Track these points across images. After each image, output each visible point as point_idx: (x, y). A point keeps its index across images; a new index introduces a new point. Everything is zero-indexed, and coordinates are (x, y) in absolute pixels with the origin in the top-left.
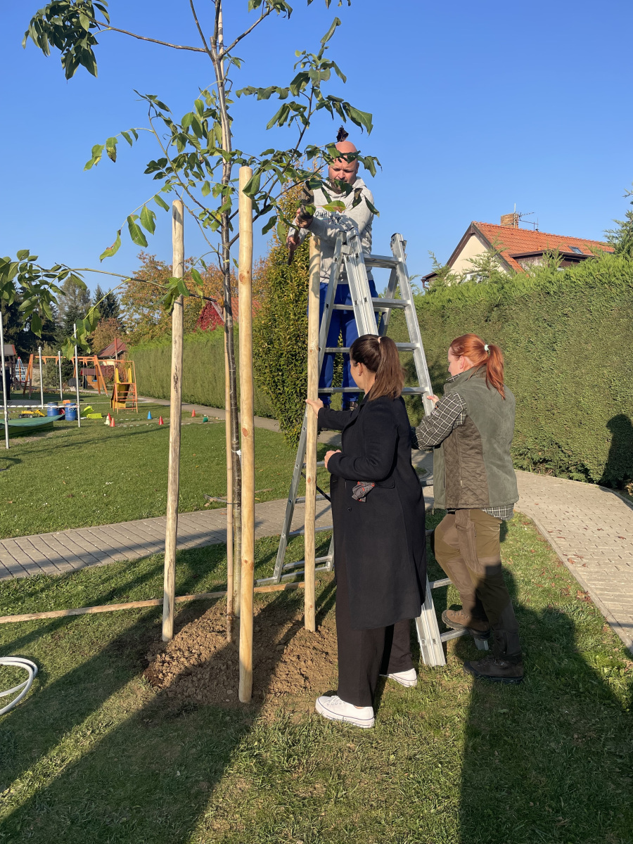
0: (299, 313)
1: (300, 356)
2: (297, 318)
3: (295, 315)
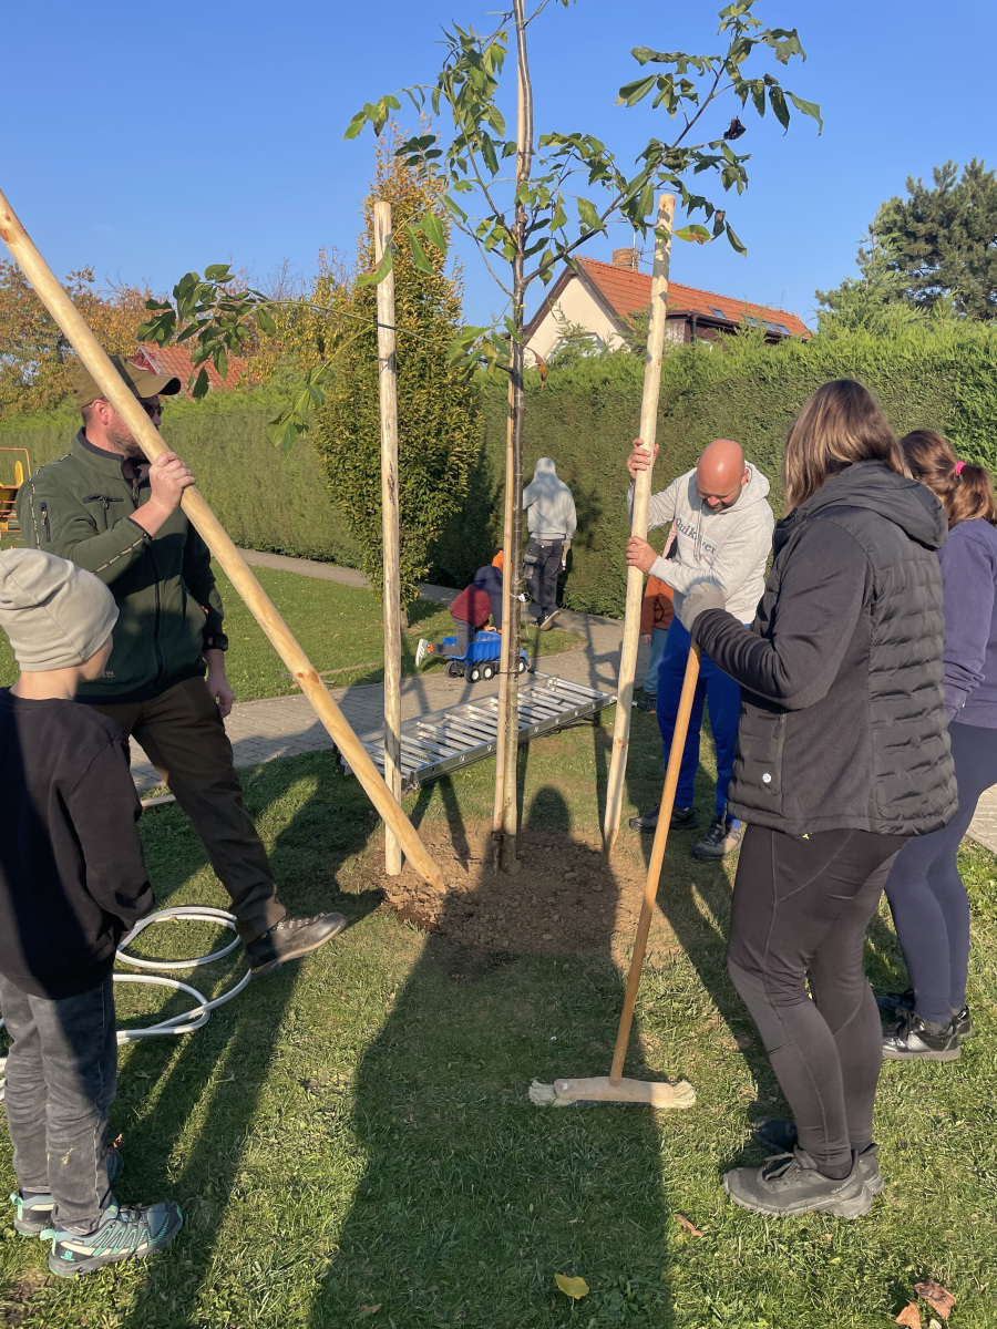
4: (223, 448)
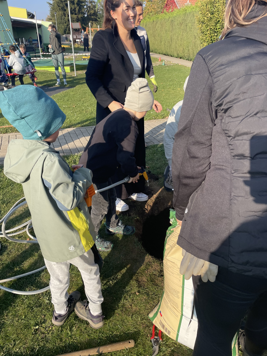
4: (186, 26)
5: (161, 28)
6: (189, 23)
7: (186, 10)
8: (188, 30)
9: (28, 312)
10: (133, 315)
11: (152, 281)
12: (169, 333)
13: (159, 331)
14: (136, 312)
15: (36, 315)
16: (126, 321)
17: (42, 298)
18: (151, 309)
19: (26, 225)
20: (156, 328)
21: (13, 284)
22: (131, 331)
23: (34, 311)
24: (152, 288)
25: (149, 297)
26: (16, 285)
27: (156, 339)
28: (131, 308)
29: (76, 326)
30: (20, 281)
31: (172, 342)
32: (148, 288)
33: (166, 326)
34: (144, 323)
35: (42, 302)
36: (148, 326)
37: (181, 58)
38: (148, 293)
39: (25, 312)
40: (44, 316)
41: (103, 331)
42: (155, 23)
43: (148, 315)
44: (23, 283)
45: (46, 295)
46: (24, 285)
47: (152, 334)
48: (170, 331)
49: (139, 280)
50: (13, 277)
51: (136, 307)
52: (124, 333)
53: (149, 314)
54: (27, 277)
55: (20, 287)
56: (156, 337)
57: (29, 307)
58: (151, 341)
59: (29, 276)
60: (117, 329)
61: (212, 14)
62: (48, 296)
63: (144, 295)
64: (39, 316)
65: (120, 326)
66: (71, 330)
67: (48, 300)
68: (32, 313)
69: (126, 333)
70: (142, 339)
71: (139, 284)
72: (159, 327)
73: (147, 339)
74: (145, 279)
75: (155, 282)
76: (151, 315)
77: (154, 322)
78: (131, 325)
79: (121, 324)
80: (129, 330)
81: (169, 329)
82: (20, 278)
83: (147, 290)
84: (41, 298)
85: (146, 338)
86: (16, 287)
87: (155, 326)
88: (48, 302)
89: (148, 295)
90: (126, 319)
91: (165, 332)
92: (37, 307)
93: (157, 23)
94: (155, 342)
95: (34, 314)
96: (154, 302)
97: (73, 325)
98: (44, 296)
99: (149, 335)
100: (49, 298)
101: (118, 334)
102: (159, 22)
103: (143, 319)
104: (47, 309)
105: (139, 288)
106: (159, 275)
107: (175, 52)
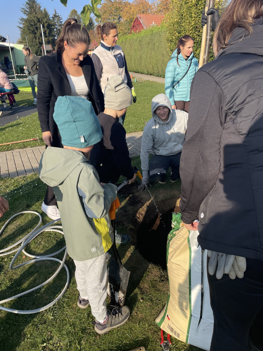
0: (198, 13)
1: (196, 40)
2: (196, 16)
3: (195, 14)
5: (130, 47)
6: (156, 42)
7: (153, 31)
8: (156, 49)
9: (33, 330)
10: (139, 322)
11: (154, 287)
12: (178, 335)
13: (167, 335)
14: (142, 319)
15: (42, 332)
16: (133, 329)
17: (46, 314)
18: (157, 315)
19: (20, 243)
20: (164, 332)
21: (14, 303)
22: (140, 338)
23: (39, 329)
24: (154, 294)
25: (153, 303)
26: (18, 304)
27: (166, 343)
28: (137, 316)
29: (84, 339)
30: (21, 300)
31: (182, 345)
32: (151, 294)
33: (175, 329)
34: (151, 329)
35: (46, 319)
36: (155, 332)
37: (151, 75)
38: (152, 299)
39: (30, 331)
40: (50, 333)
41: (113, 341)
42: (124, 43)
43: (154, 320)
44: (25, 301)
45: (49, 311)
46: (26, 303)
47: (161, 339)
48: (180, 333)
49: (141, 287)
50: (13, 297)
51: (142, 314)
52: (133, 341)
53: (156, 320)
54: (28, 295)
55: (22, 306)
56: (166, 342)
57: (34, 325)
58: (161, 346)
59: (29, 293)
60: (126, 338)
61: (179, 33)
62: (52, 312)
63: (148, 301)
64: (45, 334)
65: (129, 335)
66: (80, 344)
67: (52, 316)
68: (37, 331)
69: (135, 341)
70: (152, 345)
71: (141, 291)
72: (168, 331)
73: (157, 344)
74: (146, 286)
75: (157, 287)
76: (158, 321)
77: (161, 327)
78: (139, 332)
79: (129, 333)
80: (137, 337)
81: (178, 331)
82: (21, 297)
83: (150, 296)
84: (44, 315)
85: (155, 343)
86: (17, 306)
87: (163, 330)
88: (52, 318)
89: (152, 301)
90: (134, 327)
91: (174, 335)
92: (42, 324)
93: (126, 43)
94: (165, 346)
95: (40, 332)
96: (158, 307)
97: (81, 338)
98: (48, 312)
99: (158, 340)
100: (53, 314)
101: (128, 342)
102: (128, 42)
103: (150, 325)
104: (53, 325)
105: (142, 295)
106: (160, 280)
107: (145, 70)
